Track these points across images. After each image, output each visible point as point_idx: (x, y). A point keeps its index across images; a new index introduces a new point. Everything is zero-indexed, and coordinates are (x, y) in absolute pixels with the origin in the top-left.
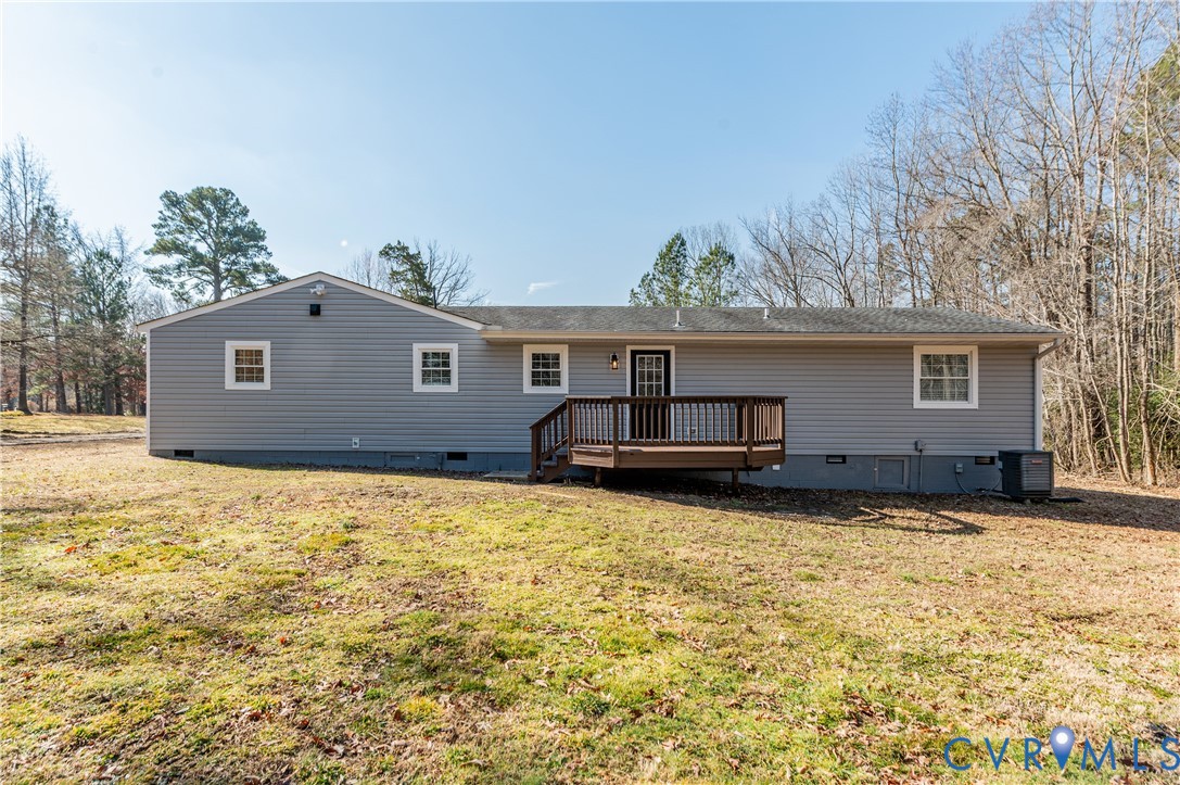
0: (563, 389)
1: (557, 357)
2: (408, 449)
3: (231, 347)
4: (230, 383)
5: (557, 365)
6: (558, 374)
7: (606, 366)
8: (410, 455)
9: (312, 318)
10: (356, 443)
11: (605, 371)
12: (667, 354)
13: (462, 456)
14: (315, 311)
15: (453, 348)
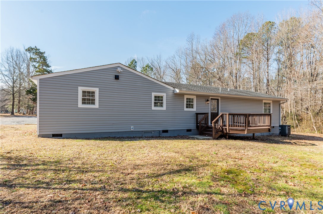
0: (194, 109)
1: (193, 99)
2: (150, 130)
3: (81, 89)
4: (80, 105)
5: (193, 102)
6: (193, 105)
7: (205, 103)
8: (150, 132)
9: (116, 80)
10: (132, 128)
11: (205, 104)
12: (218, 100)
13: (166, 131)
14: (117, 77)
15: (164, 95)
